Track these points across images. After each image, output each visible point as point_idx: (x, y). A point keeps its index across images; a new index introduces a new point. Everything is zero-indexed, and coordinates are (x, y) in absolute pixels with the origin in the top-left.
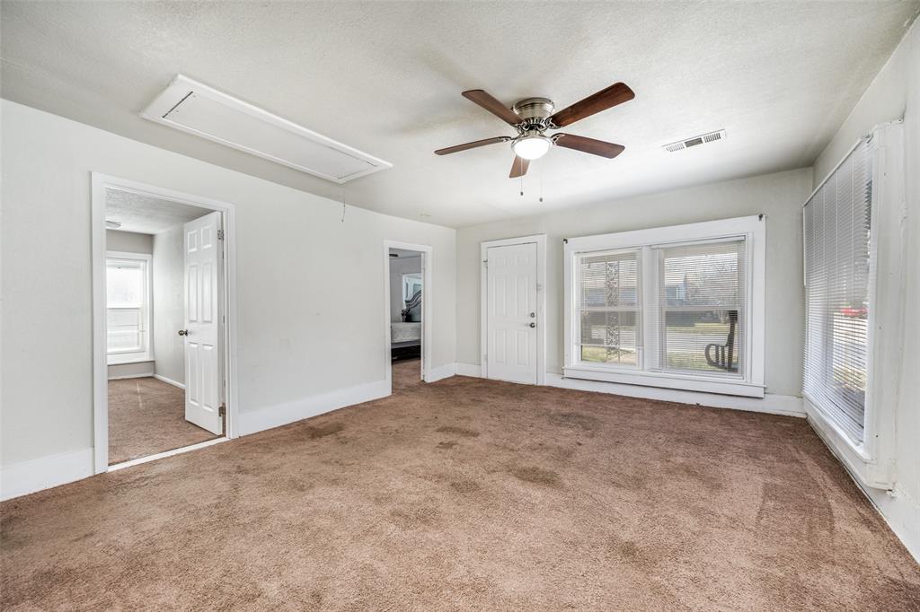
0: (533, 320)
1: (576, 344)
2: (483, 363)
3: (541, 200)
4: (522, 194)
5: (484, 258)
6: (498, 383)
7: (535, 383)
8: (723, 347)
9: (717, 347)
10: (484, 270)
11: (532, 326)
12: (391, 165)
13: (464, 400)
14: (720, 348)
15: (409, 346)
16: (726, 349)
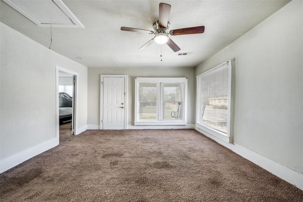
0: (123, 106)
1: (139, 113)
2: (101, 123)
3: (161, 60)
4: (161, 56)
5: (102, 81)
6: (109, 131)
7: (123, 129)
8: (176, 112)
9: (174, 112)
10: (102, 86)
11: (122, 108)
12: (84, 27)
13: (101, 140)
14: (175, 113)
15: (67, 117)
16: (177, 113)
